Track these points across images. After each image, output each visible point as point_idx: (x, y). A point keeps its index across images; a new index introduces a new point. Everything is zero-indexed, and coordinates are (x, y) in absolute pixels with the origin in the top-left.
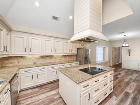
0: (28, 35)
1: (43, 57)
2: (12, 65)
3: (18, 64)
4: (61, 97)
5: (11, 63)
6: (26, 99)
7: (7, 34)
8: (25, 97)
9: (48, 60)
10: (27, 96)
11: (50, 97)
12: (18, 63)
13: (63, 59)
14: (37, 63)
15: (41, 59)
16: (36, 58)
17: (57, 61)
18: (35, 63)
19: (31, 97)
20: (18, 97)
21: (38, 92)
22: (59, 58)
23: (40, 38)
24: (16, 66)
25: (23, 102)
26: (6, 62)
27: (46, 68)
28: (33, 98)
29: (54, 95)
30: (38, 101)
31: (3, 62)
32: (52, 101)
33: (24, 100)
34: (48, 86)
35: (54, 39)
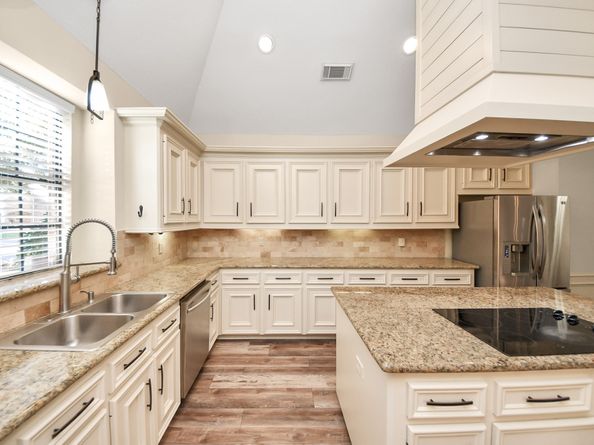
0: (245, 160)
1: (292, 235)
2: (207, 255)
3: (220, 255)
4: (340, 413)
5: (205, 249)
6: (229, 370)
7: (193, 165)
8: (227, 362)
9: (309, 249)
10: (232, 362)
11: (298, 395)
12: (222, 250)
13: (376, 249)
14: (273, 255)
15: (285, 244)
16: (271, 238)
17: (348, 254)
18: (265, 255)
19: (243, 371)
20: (208, 358)
21: (267, 361)
22: (357, 245)
23: (281, 165)
24: (217, 259)
25: (217, 377)
26: (195, 244)
27: (297, 275)
28: (247, 377)
29: (316, 393)
30: (259, 391)
31: (189, 244)
32: (305, 413)
33: (222, 370)
34: (301, 349)
35: (330, 160)
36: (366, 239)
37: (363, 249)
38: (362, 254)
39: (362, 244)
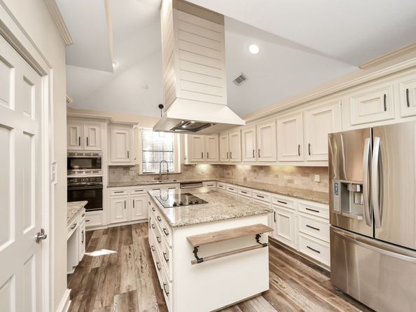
13: (299, 182)
17: (281, 183)
18: (245, 179)
22: (286, 178)
36: (292, 174)
37: (290, 181)
38: (289, 185)
39: (289, 177)
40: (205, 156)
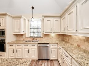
40: (53, 29)
